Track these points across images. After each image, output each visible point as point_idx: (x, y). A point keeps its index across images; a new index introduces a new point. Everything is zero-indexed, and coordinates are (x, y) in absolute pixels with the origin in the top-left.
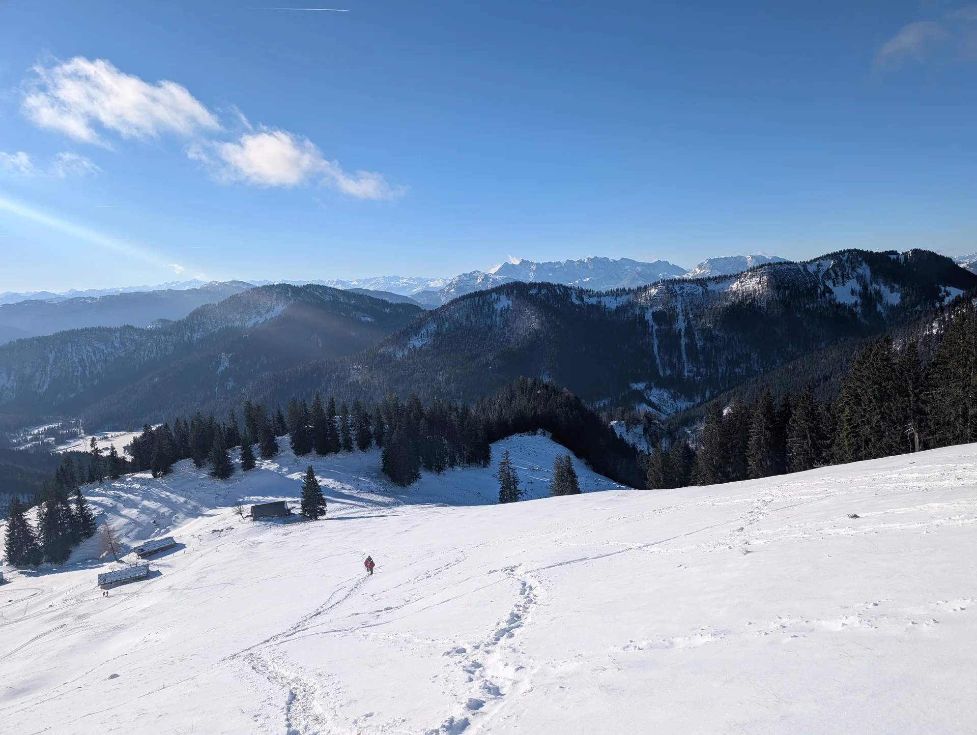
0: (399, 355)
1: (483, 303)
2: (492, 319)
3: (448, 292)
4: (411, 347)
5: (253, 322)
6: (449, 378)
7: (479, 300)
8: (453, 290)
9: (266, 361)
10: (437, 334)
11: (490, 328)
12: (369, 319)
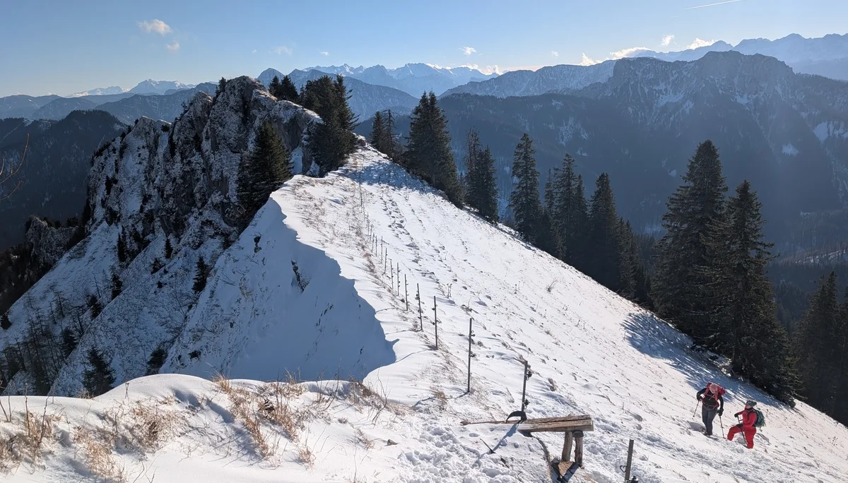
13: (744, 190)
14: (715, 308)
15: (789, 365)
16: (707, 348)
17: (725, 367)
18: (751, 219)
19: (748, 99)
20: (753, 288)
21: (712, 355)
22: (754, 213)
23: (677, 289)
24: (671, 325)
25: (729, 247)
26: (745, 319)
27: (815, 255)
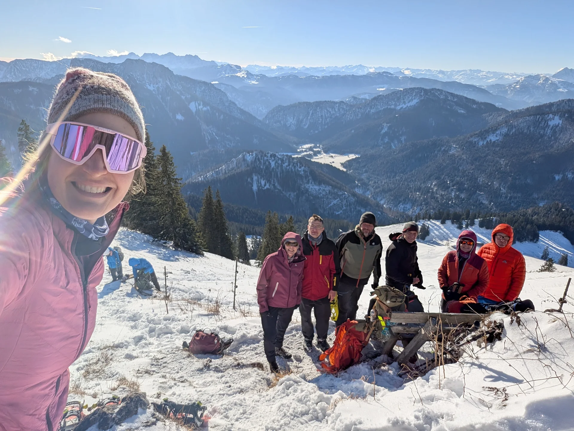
0: (481, 143)
1: (542, 120)
2: (545, 130)
3: (514, 87)
4: (489, 140)
5: (401, 106)
6: (508, 163)
7: (539, 118)
8: (518, 87)
9: (404, 131)
10: (506, 135)
11: (542, 136)
12: (463, 111)
13: (164, 150)
14: (161, 218)
15: (199, 237)
16: (161, 239)
17: (171, 246)
18: (170, 166)
19: (154, 87)
20: (177, 203)
21: (164, 241)
22: (171, 163)
23: (138, 211)
24: (138, 232)
25: (162, 183)
26: (176, 220)
27: (201, 176)
